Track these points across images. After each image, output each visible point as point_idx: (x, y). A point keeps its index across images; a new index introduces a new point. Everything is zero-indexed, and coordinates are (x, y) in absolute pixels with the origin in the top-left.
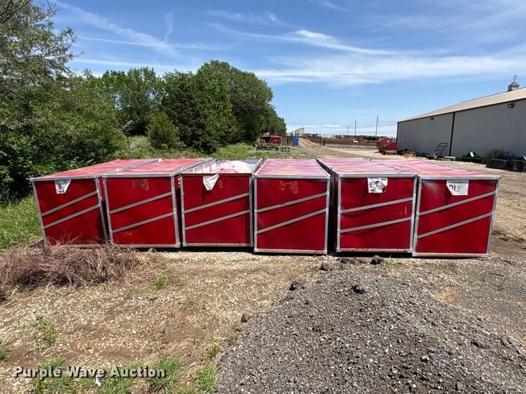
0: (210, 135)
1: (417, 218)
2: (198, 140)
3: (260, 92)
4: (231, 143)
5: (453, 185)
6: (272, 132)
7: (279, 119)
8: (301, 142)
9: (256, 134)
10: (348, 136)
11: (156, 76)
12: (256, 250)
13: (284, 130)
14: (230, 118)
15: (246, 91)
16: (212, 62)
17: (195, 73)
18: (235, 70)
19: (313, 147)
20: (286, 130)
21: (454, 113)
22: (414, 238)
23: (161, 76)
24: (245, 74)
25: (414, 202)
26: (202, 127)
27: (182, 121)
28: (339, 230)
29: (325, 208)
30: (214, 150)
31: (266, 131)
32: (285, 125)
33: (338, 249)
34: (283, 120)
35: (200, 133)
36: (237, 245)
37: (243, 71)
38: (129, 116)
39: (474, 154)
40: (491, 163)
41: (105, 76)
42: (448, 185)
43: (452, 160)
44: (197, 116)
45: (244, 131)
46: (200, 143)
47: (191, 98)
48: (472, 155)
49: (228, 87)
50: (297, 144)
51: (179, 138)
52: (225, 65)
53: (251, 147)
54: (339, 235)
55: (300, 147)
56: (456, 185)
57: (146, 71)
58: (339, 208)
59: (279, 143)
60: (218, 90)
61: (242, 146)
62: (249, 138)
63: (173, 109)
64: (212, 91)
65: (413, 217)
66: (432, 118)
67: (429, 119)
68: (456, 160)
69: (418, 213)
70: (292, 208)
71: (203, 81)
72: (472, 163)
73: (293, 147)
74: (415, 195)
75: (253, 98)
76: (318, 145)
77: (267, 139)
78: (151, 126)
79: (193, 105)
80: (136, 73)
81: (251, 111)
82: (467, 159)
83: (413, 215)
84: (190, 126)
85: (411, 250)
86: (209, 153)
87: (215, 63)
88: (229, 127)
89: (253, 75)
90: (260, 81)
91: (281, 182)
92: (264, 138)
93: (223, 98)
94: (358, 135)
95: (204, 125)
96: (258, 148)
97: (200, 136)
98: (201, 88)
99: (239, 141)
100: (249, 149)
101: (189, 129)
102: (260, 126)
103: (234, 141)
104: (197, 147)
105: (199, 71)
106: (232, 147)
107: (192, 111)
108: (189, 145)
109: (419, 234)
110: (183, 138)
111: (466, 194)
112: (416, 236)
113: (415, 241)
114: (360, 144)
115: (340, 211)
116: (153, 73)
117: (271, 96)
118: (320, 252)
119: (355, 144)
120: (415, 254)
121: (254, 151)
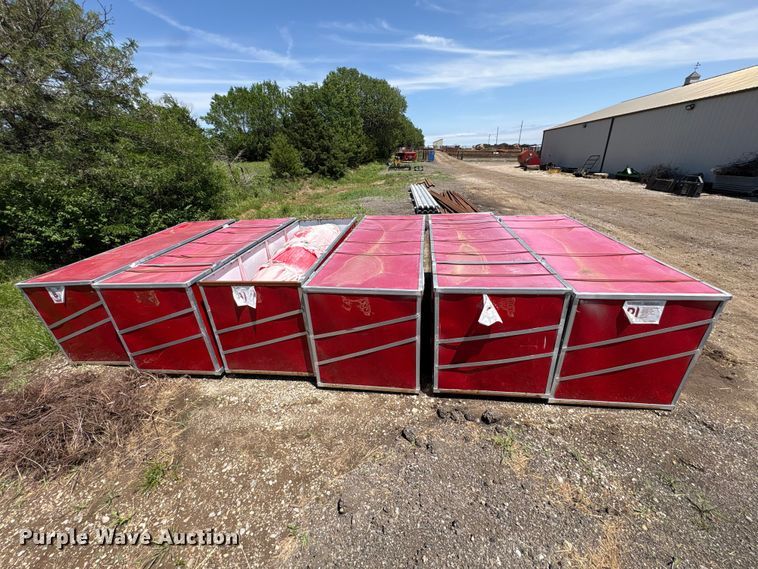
0: (336, 158)
1: (563, 354)
2: (323, 165)
3: (392, 102)
4: (362, 164)
5: (635, 307)
6: (409, 146)
7: (416, 130)
8: (438, 156)
9: (390, 151)
10: (489, 146)
11: (280, 90)
12: (320, 384)
13: (422, 143)
14: (360, 136)
15: (378, 102)
16: (339, 70)
17: (321, 85)
18: (364, 77)
19: (449, 163)
20: (423, 141)
21: (613, 118)
22: (555, 379)
23: (285, 91)
24: (375, 82)
25: (560, 332)
26: (327, 150)
27: (305, 143)
28: (436, 365)
29: (415, 335)
30: (342, 175)
31: (402, 146)
32: (423, 137)
33: (436, 389)
34: (421, 131)
35: (325, 157)
36: (295, 373)
37: (374, 77)
38: (257, 139)
39: (632, 170)
40: (653, 184)
41: (230, 93)
42: (625, 308)
43: (603, 177)
44: (321, 137)
45: (376, 149)
46: (325, 168)
47: (313, 117)
48: (629, 172)
49: (357, 100)
50: (433, 159)
51: (302, 164)
52: (354, 72)
53: (384, 166)
54: (436, 372)
55: (436, 163)
56: (641, 308)
57: (268, 85)
58: (437, 336)
59: (413, 159)
60: (346, 103)
61: (375, 165)
62: (382, 156)
63: (296, 131)
64: (339, 105)
65: (555, 354)
66: (585, 125)
67: (581, 126)
68: (609, 177)
69: (565, 347)
70: (364, 334)
71: (330, 94)
72: (629, 182)
73: (428, 164)
74: (563, 321)
75: (385, 110)
76: (455, 159)
77: (402, 156)
78: (271, 152)
79: (316, 125)
80: (259, 88)
81: (382, 125)
82: (622, 176)
83: (556, 349)
84: (315, 149)
85: (549, 395)
86: (336, 179)
87: (342, 71)
88: (359, 147)
89: (385, 83)
90: (393, 89)
91: (344, 299)
92: (399, 155)
93: (352, 113)
94: (499, 143)
95: (328, 147)
96: (391, 168)
97: (326, 160)
98: (328, 103)
99: (372, 161)
100: (381, 169)
101: (313, 153)
102: (394, 142)
103: (366, 161)
104: (323, 173)
105: (324, 82)
106: (363, 168)
107: (315, 132)
108: (315, 170)
109: (562, 375)
110: (307, 164)
111: (657, 322)
112: (557, 378)
113: (555, 384)
114: (500, 156)
115: (437, 341)
116: (276, 87)
117: (404, 106)
118: (410, 390)
119: (496, 156)
120: (552, 399)
121: (386, 172)
